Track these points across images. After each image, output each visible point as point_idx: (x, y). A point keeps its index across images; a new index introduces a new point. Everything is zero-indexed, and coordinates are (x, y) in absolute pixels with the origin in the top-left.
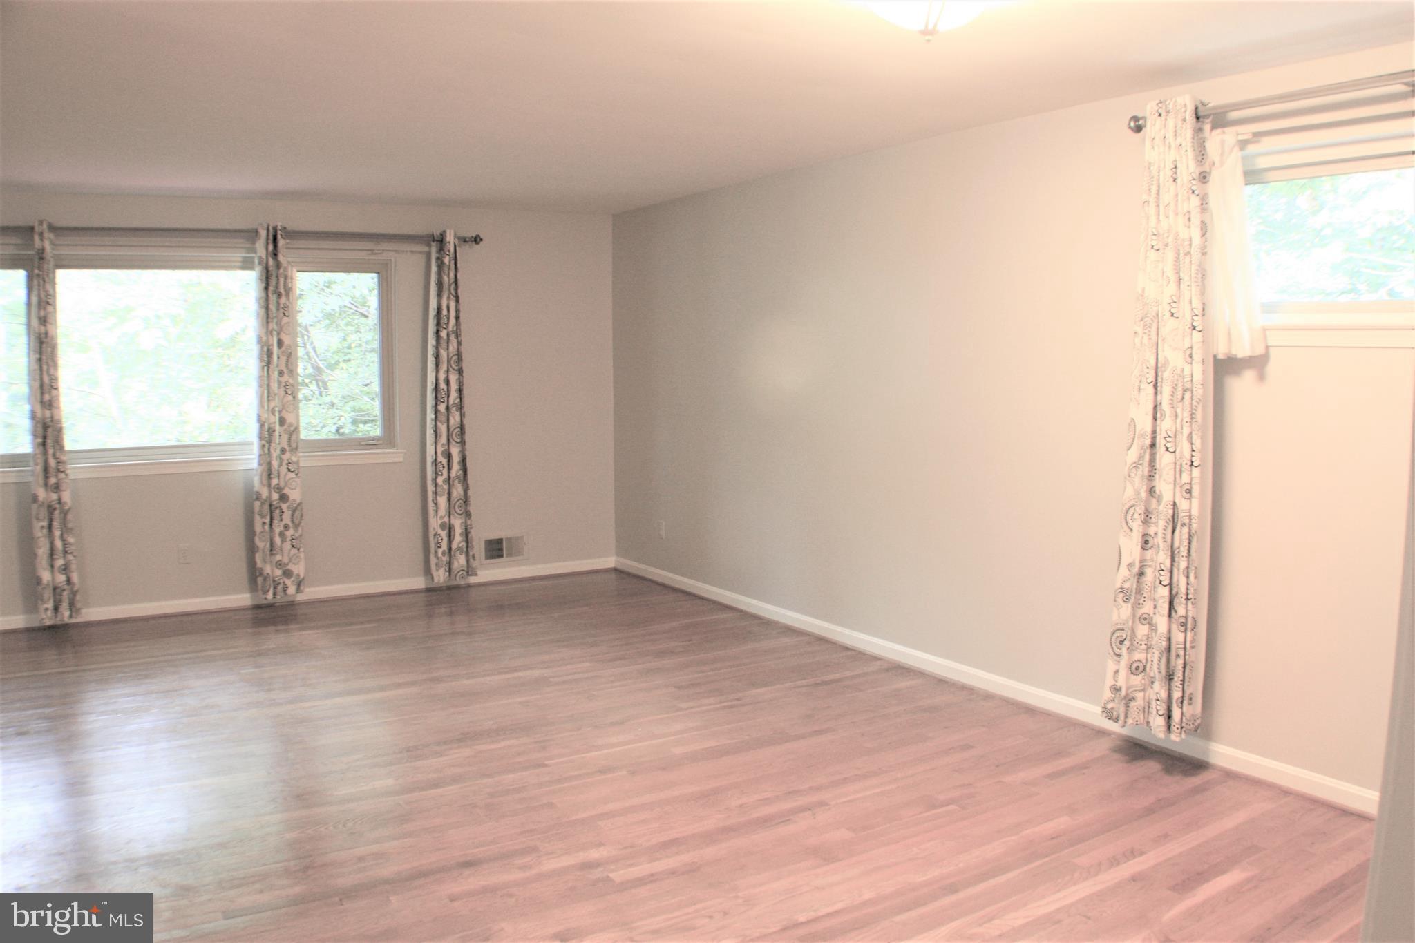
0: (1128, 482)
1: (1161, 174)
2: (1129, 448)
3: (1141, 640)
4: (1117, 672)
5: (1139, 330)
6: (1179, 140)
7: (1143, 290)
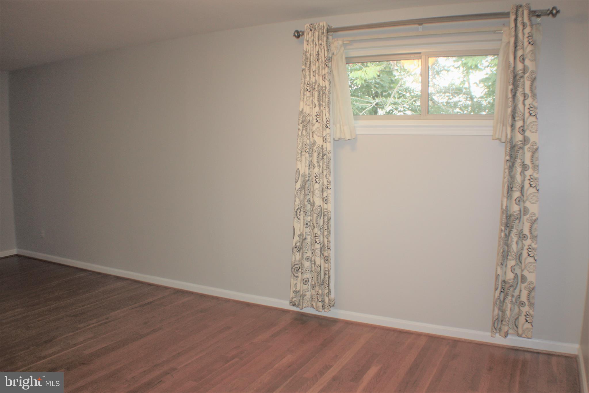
0: (297, 198)
1: (312, 57)
2: (296, 182)
3: (307, 269)
4: (296, 284)
5: (301, 128)
6: (320, 42)
7: (303, 109)
